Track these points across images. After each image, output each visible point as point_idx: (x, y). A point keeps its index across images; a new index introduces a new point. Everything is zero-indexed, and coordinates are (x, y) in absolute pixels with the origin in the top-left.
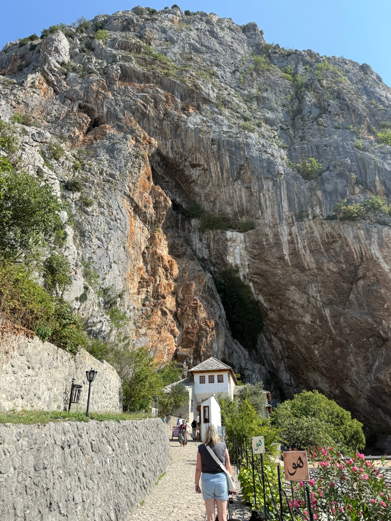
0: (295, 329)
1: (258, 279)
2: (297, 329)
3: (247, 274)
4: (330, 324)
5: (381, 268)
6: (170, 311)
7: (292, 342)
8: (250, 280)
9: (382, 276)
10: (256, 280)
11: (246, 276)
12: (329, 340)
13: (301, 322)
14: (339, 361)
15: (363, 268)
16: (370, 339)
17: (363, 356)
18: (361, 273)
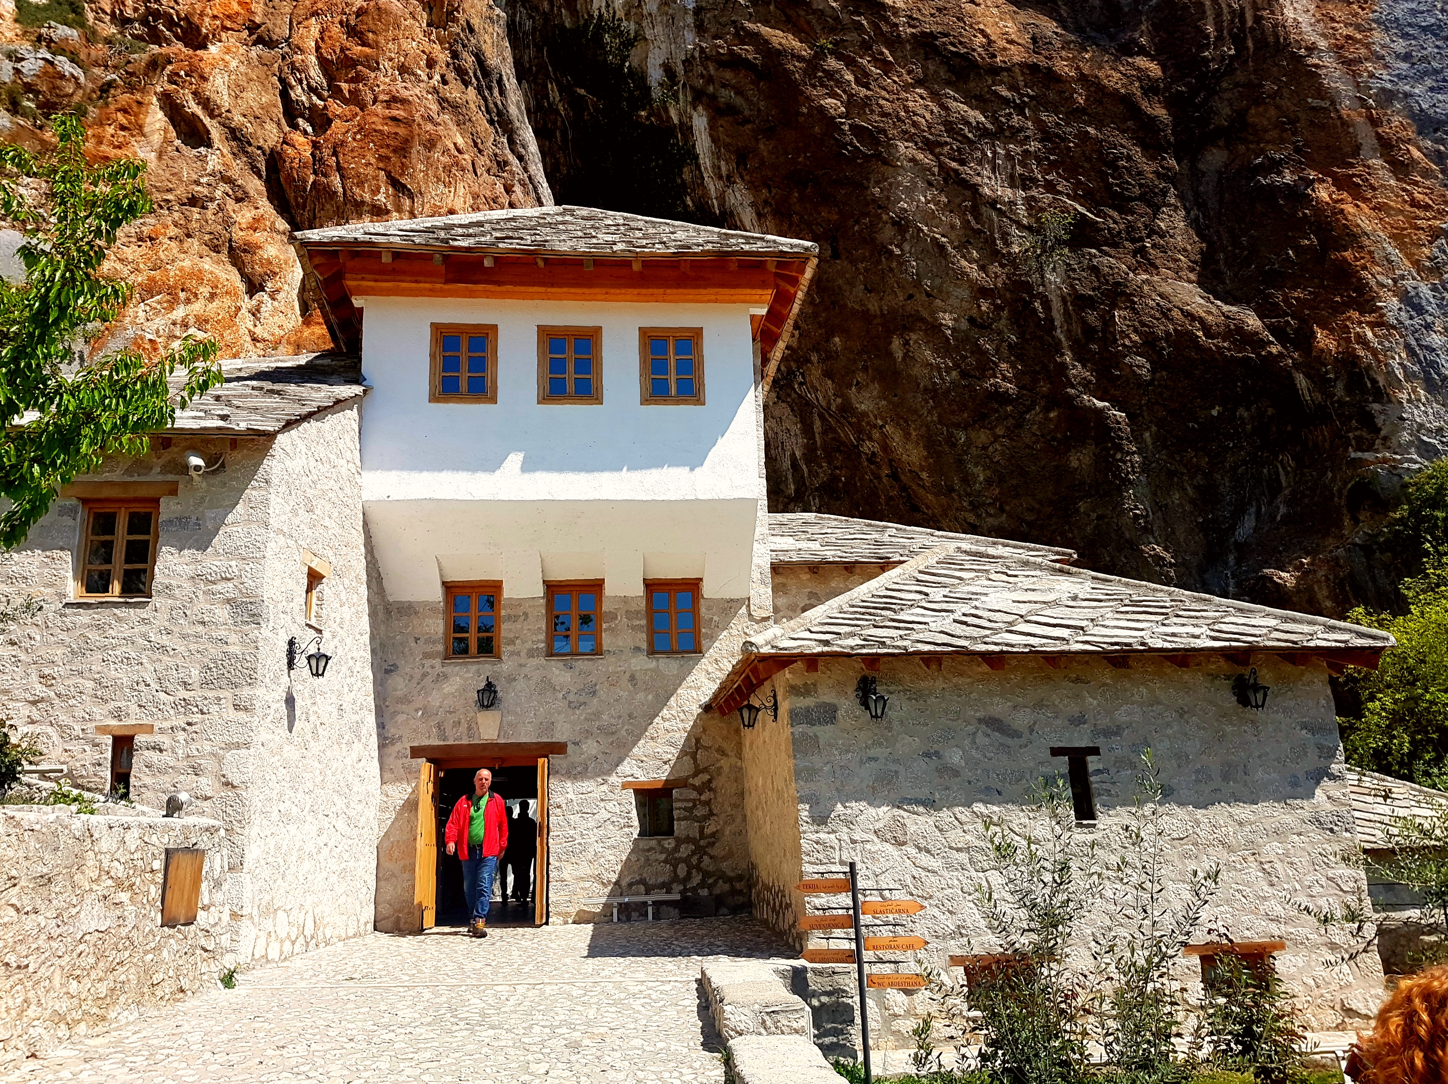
0: (890, 354)
1: (739, 92)
2: (899, 355)
3: (688, 62)
4: (1060, 334)
5: (1321, 92)
6: (234, 134)
7: (864, 414)
8: (699, 97)
9: (1322, 127)
10: (726, 95)
11: (680, 69)
12: (1047, 410)
13: (922, 320)
14: (1082, 506)
15: (1237, 85)
16: (1242, 412)
17: (1196, 488)
18: (1227, 111)
